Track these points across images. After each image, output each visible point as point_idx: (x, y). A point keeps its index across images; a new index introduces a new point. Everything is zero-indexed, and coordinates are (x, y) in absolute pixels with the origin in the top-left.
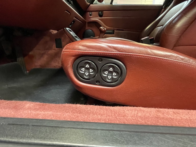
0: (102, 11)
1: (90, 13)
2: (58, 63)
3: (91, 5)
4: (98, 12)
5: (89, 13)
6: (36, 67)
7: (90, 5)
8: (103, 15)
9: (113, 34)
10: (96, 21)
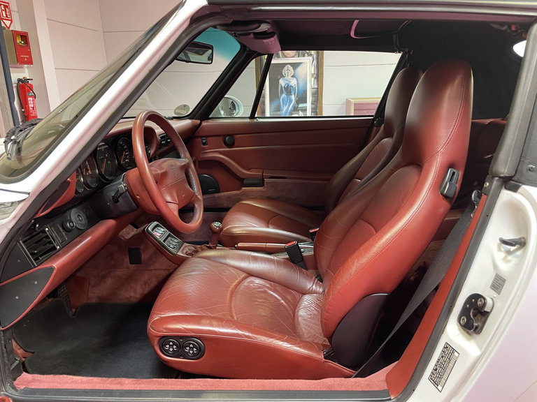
0: (232, 135)
1: (203, 140)
2: (135, 292)
3: (204, 124)
4: (221, 138)
5: (200, 139)
6: (89, 302)
7: (201, 123)
8: (234, 143)
9: (262, 186)
10: (217, 159)
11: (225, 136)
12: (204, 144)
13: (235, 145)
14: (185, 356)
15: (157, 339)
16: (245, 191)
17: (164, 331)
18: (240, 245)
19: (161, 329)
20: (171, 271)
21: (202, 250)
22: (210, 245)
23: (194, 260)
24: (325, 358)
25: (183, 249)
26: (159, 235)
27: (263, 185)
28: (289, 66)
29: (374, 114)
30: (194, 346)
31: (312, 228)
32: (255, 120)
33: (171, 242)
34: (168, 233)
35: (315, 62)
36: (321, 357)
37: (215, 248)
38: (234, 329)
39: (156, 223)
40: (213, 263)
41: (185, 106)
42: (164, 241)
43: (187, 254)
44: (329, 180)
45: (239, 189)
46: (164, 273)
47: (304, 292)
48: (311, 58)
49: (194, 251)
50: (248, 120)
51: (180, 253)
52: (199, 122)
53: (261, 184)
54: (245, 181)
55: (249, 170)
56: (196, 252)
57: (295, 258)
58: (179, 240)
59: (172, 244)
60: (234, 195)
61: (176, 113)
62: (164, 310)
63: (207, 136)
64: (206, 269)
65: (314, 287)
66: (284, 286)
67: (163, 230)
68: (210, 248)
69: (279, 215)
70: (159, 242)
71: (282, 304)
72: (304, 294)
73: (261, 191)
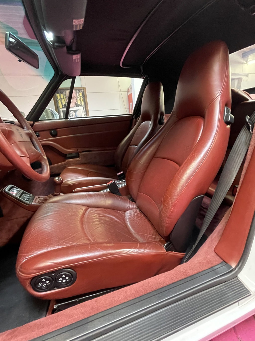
0: (55, 130)
3: (36, 123)
4: (48, 132)
7: (34, 123)
9: (78, 158)
10: (48, 144)
11: (50, 130)
13: (58, 135)
14: (59, 286)
15: (28, 281)
16: (68, 162)
17: (35, 271)
18: (76, 189)
19: (31, 271)
20: (29, 217)
21: (50, 198)
22: (56, 193)
23: (46, 205)
24: (167, 251)
25: (36, 200)
26: (15, 193)
28: (72, 111)
29: (132, 113)
30: (66, 276)
31: (118, 173)
32: (68, 120)
33: (25, 197)
34: (22, 191)
35: (84, 109)
36: (163, 251)
37: (59, 195)
38: (99, 251)
39: (11, 186)
40: (61, 205)
42: (20, 197)
43: (38, 202)
44: (115, 149)
45: (64, 161)
46: (24, 220)
47: (125, 210)
48: (82, 107)
49: (44, 200)
50: (64, 120)
51: (33, 203)
52: (32, 122)
53: (78, 156)
54: (67, 156)
55: (69, 149)
56: (46, 200)
57: (114, 191)
58: (31, 195)
59: (27, 198)
60: (62, 165)
62: (30, 251)
63: (39, 131)
64: (57, 209)
65: (130, 205)
66: (113, 209)
67: (17, 189)
68: (55, 195)
69: (91, 172)
70: (16, 198)
71: (116, 221)
72: (125, 211)
73: (78, 160)
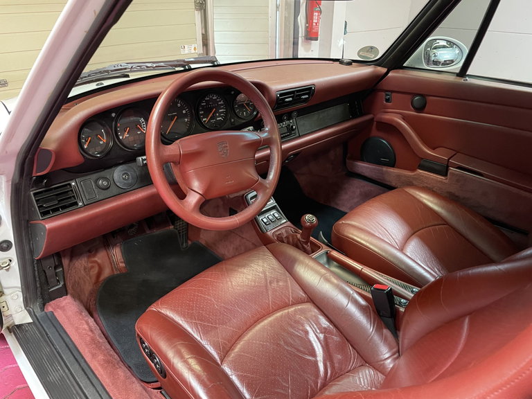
1: (386, 95)
3: (392, 74)
7: (387, 73)
8: (425, 106)
12: (387, 100)
13: (426, 110)
16: (419, 175)
27: (445, 175)
33: (271, 216)
41: (372, 48)
45: (413, 170)
50: (454, 78)
51: (270, 233)
52: (384, 70)
53: (444, 172)
54: (422, 162)
55: (433, 148)
59: (269, 219)
60: (405, 176)
61: (360, 56)
63: (392, 92)
65: (389, 360)
69: (445, 224)
72: (366, 364)
73: (440, 181)
